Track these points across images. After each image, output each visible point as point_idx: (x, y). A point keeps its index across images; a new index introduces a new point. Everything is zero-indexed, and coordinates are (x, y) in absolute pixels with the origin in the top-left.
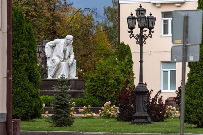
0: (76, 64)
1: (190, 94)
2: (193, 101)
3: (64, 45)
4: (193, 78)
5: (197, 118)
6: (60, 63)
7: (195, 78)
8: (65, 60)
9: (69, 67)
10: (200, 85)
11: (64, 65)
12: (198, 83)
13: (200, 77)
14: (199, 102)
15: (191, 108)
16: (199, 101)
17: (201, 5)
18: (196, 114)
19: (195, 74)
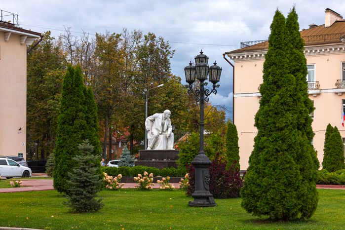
0: (173, 137)
1: (256, 169)
2: (262, 180)
3: (162, 119)
4: (263, 143)
5: (268, 206)
6: (158, 135)
7: (264, 144)
8: (163, 133)
9: (167, 139)
10: (273, 155)
11: (162, 137)
12: (269, 151)
13: (273, 142)
14: (271, 182)
15: (258, 191)
16: (272, 180)
17: (275, 30)
18: (265, 201)
19: (265, 138)
